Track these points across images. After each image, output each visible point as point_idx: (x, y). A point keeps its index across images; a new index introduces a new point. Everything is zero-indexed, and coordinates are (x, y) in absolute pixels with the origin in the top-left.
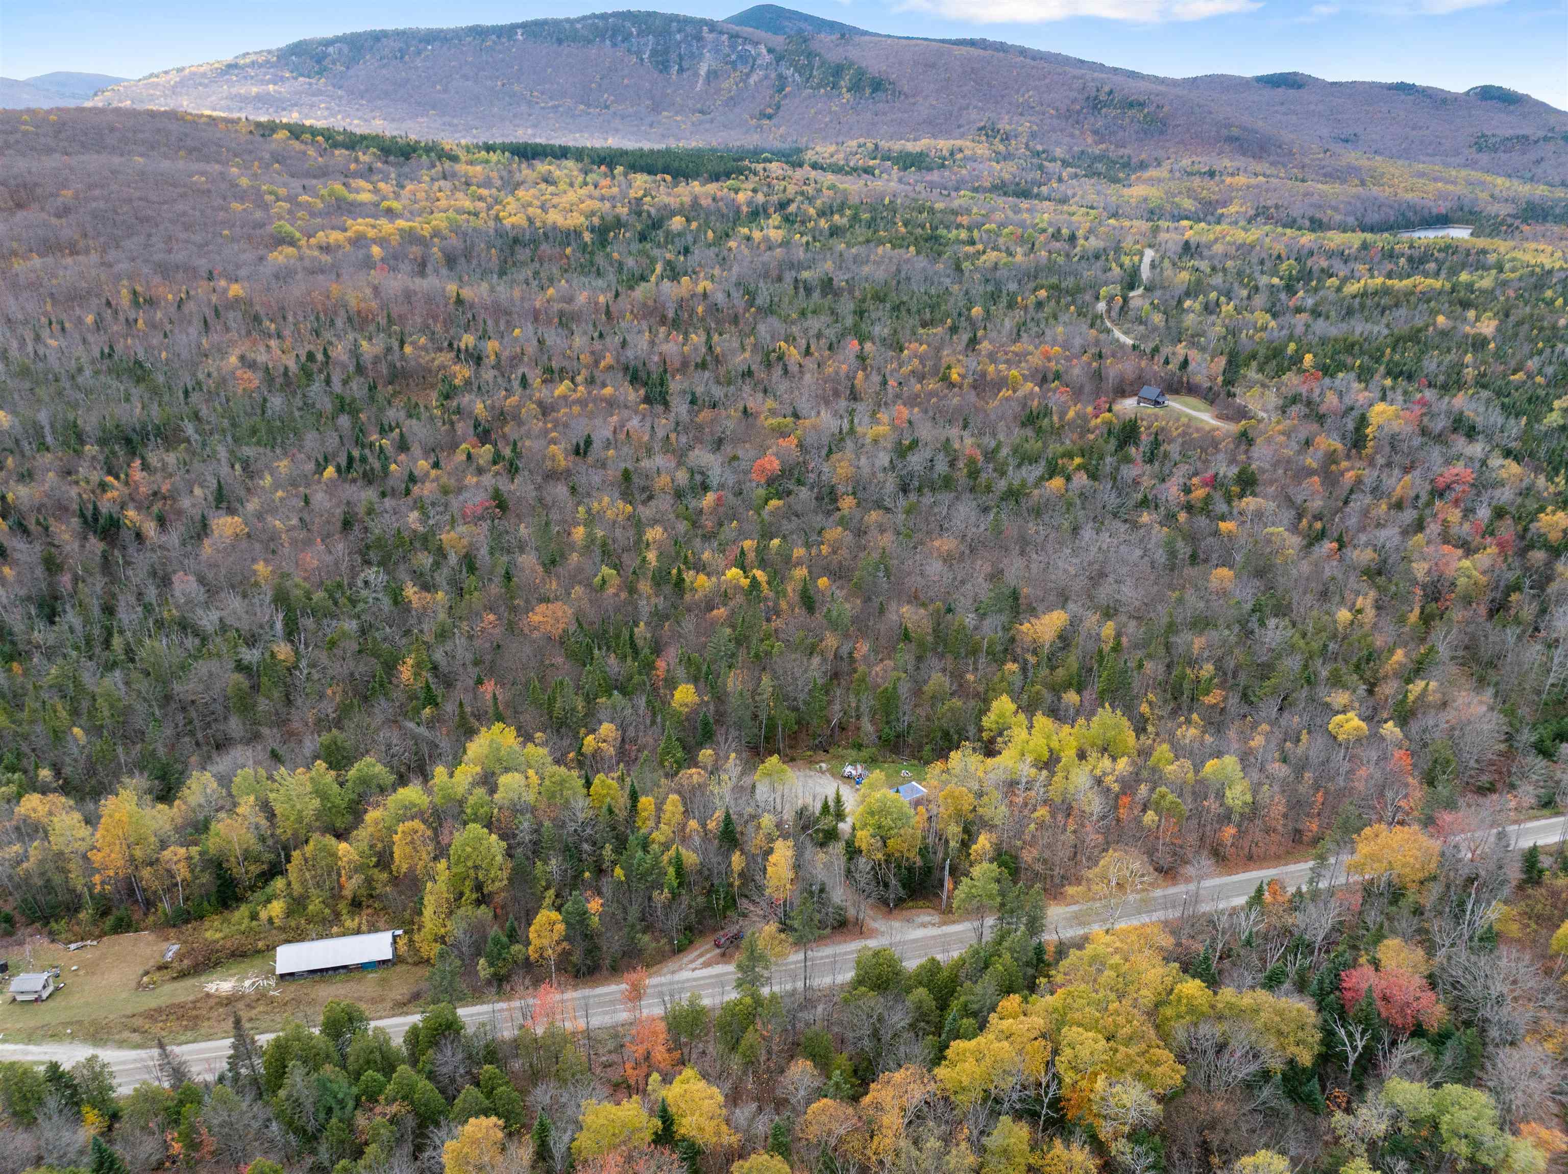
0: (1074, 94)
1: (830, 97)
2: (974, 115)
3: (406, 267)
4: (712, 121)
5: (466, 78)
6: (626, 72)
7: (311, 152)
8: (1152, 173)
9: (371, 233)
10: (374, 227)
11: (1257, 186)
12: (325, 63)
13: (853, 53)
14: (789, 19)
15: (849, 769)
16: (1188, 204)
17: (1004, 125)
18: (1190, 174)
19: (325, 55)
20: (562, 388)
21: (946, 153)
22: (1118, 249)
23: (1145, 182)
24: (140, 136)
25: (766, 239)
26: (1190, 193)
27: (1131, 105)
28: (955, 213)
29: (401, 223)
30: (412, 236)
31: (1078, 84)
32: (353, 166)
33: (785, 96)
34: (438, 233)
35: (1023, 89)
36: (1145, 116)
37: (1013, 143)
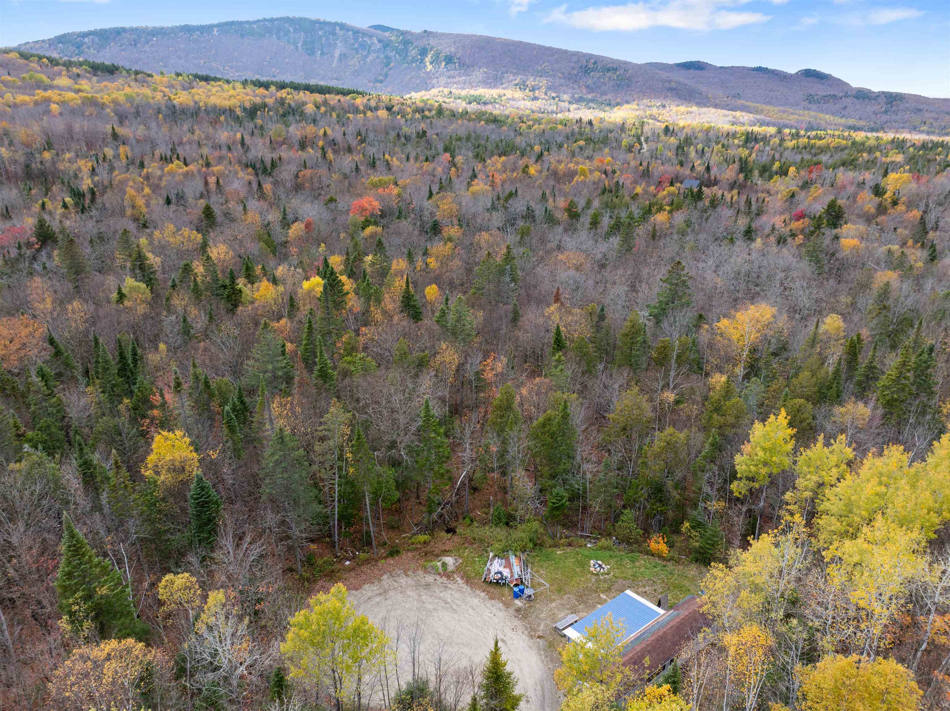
0: (573, 64)
2: (511, 77)
6: (287, 55)
7: (33, 64)
8: (626, 106)
12: (82, 48)
13: (433, 42)
17: (530, 82)
19: (82, 43)
21: (495, 96)
27: (608, 70)
30: (93, 102)
31: (575, 59)
32: (64, 73)
33: (391, 69)
34: (115, 102)
35: (541, 62)
36: (618, 76)
37: (537, 92)
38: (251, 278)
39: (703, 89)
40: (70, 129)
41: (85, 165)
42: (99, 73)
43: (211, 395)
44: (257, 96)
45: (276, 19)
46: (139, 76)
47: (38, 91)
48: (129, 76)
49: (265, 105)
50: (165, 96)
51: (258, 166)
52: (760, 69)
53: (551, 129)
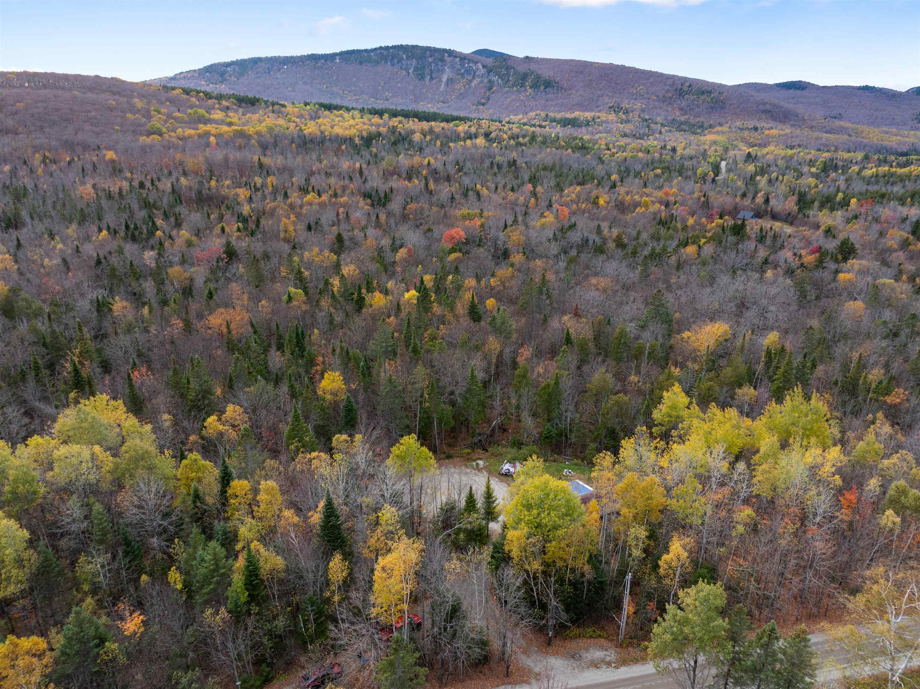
1: (519, 92)
2: (607, 100)
5: (305, 83)
6: (399, 79)
8: (718, 129)
10: (217, 128)
11: (785, 135)
12: (225, 76)
13: (534, 66)
17: (625, 104)
18: (741, 129)
19: (225, 72)
21: (589, 119)
23: (714, 133)
25: (474, 144)
27: (703, 93)
29: (235, 128)
30: (241, 134)
31: (670, 82)
32: (217, 106)
33: (493, 92)
34: (258, 133)
35: (637, 85)
36: (712, 99)
37: (631, 114)
38: (370, 290)
39: (800, 109)
40: (226, 160)
41: (243, 193)
42: (243, 105)
43: (350, 359)
44: (372, 125)
45: (391, 47)
46: (276, 107)
47: (201, 126)
48: (268, 107)
49: (379, 134)
50: (297, 126)
51: (373, 194)
52: (866, 88)
53: (632, 157)
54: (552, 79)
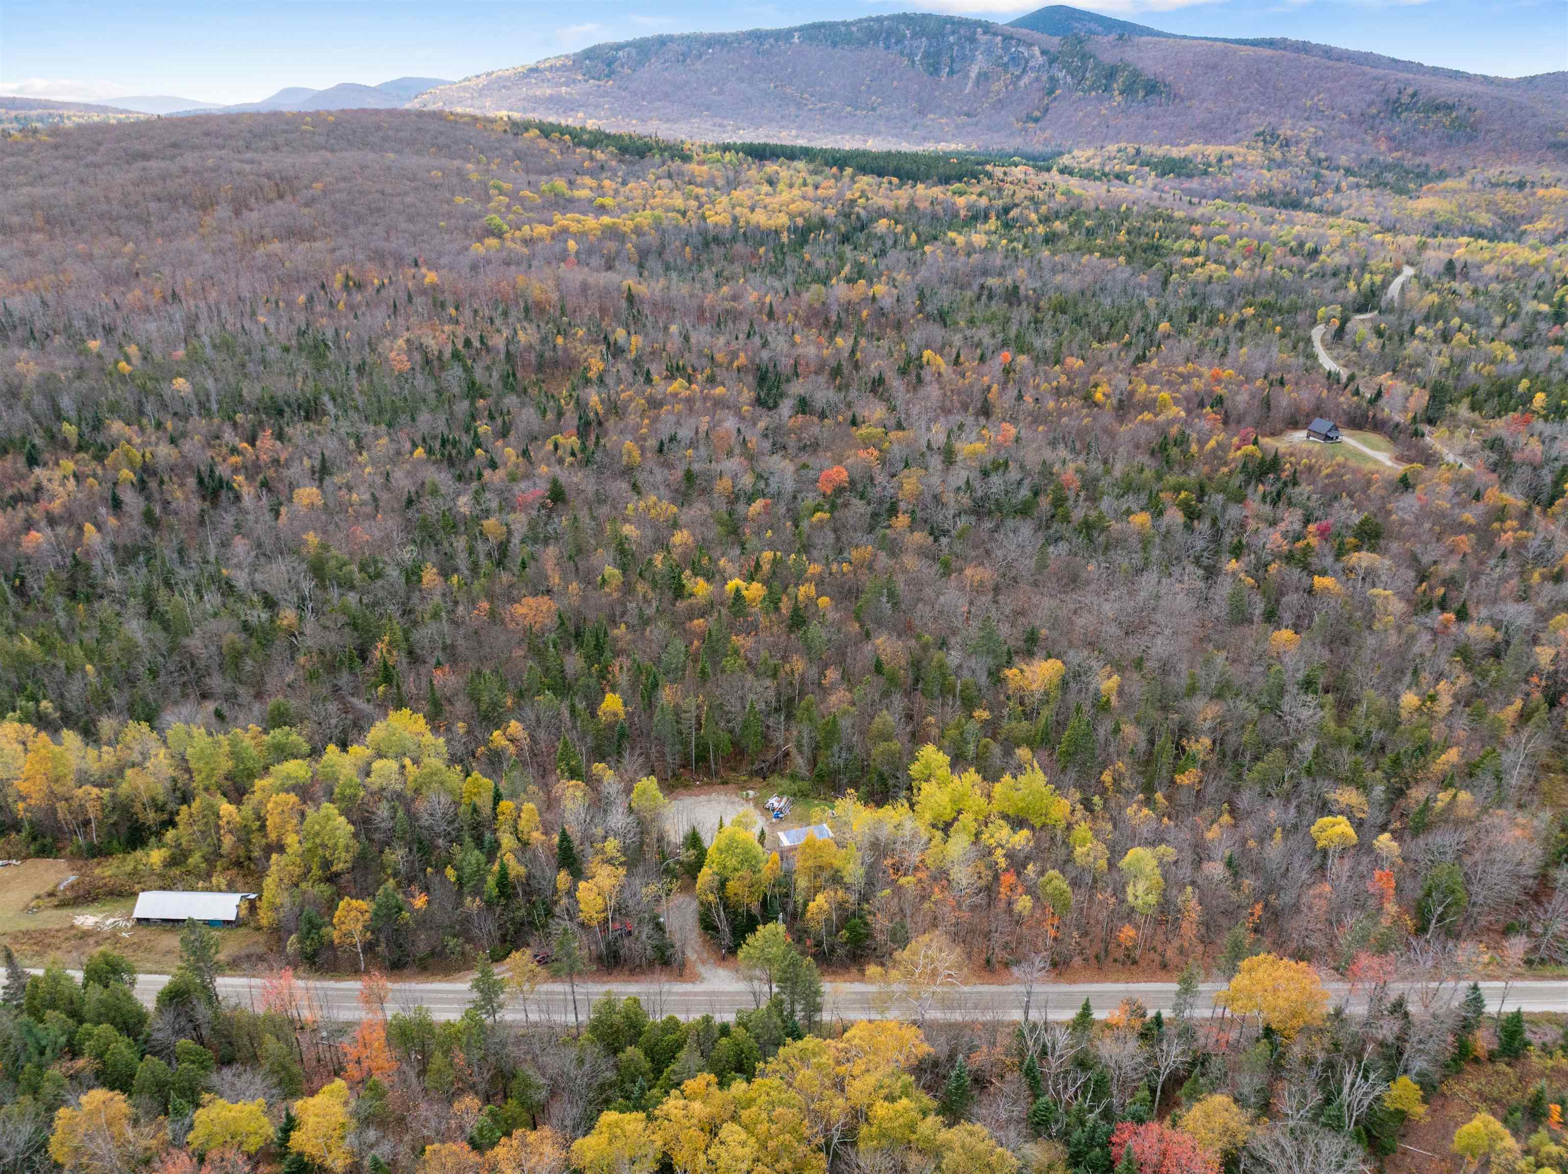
0: (1373, 97)
1: (1100, 100)
2: (1253, 119)
3: (595, 261)
4: (976, 124)
5: (741, 80)
6: (896, 73)
7: (554, 149)
8: (1450, 183)
9: (574, 227)
10: (579, 222)
12: (614, 66)
13: (1130, 55)
14: (1079, 20)
15: (774, 801)
16: (1485, 219)
17: (1285, 131)
18: (1494, 185)
19: (615, 59)
20: (678, 384)
21: (1213, 160)
22: (1363, 268)
23: (1436, 194)
24: (402, 134)
25: (969, 244)
26: (1492, 207)
27: (1437, 108)
28: (1193, 222)
29: (606, 220)
30: (613, 235)
32: (587, 164)
33: (1055, 99)
34: (639, 231)
35: (1313, 92)
36: (1453, 121)
37: (1293, 149)
40: (585, 289)
41: (595, 364)
44: (817, 200)
45: (887, 18)
47: (557, 215)
49: (823, 222)
51: (769, 373)
54: (1160, 79)
